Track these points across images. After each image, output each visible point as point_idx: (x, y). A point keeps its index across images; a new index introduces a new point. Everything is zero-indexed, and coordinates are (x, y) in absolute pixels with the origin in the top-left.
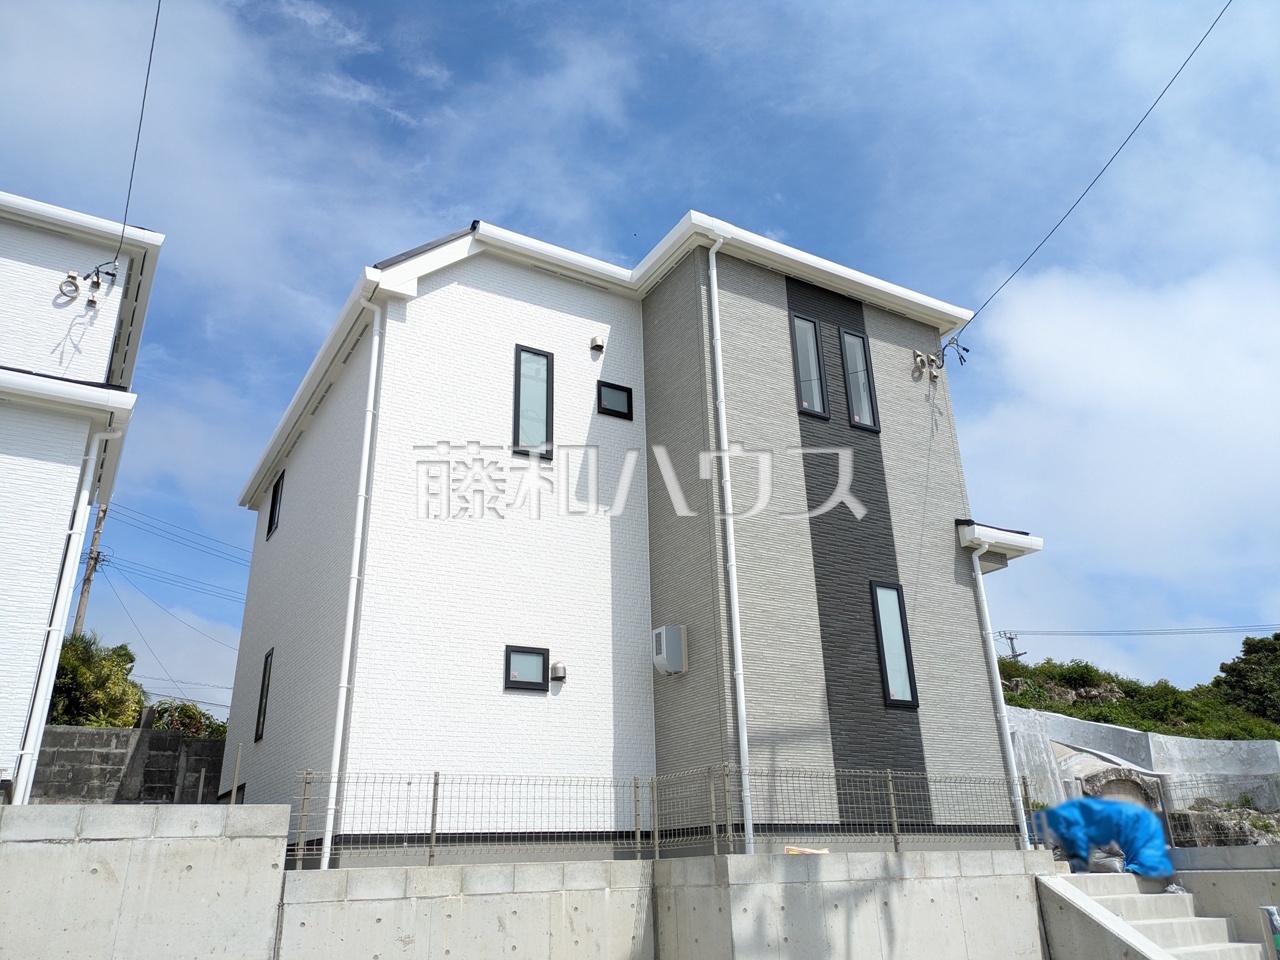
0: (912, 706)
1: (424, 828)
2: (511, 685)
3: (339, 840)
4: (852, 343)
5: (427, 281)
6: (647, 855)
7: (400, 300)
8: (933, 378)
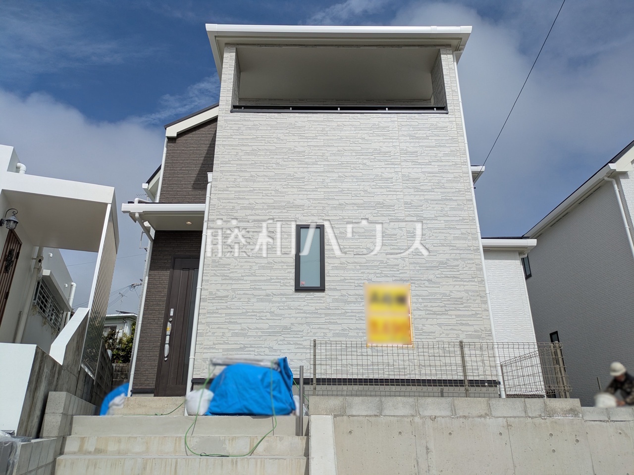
7: (624, 174)
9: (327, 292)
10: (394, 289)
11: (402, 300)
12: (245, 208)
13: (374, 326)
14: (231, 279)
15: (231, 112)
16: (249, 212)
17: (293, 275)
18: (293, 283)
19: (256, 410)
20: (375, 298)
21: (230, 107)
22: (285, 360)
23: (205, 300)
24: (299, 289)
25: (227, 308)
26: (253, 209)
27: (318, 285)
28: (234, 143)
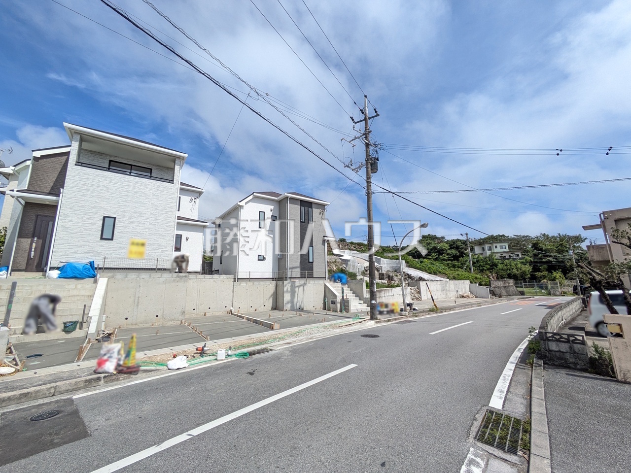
0: (313, 262)
1: (248, 277)
2: (259, 260)
3: (238, 279)
4: (310, 209)
5: (246, 203)
6: (276, 281)
7: (243, 206)
8: (323, 214)
9: (114, 240)
10: (141, 241)
11: (143, 245)
12: (80, 207)
13: (131, 252)
14: (71, 233)
15: (76, 165)
16: (82, 208)
17: (100, 234)
18: (100, 236)
19: (79, 276)
20: (133, 244)
21: (75, 163)
22: (94, 261)
23: (57, 240)
24: (102, 238)
25: (68, 243)
26: (83, 207)
27: (111, 238)
28: (76, 179)
